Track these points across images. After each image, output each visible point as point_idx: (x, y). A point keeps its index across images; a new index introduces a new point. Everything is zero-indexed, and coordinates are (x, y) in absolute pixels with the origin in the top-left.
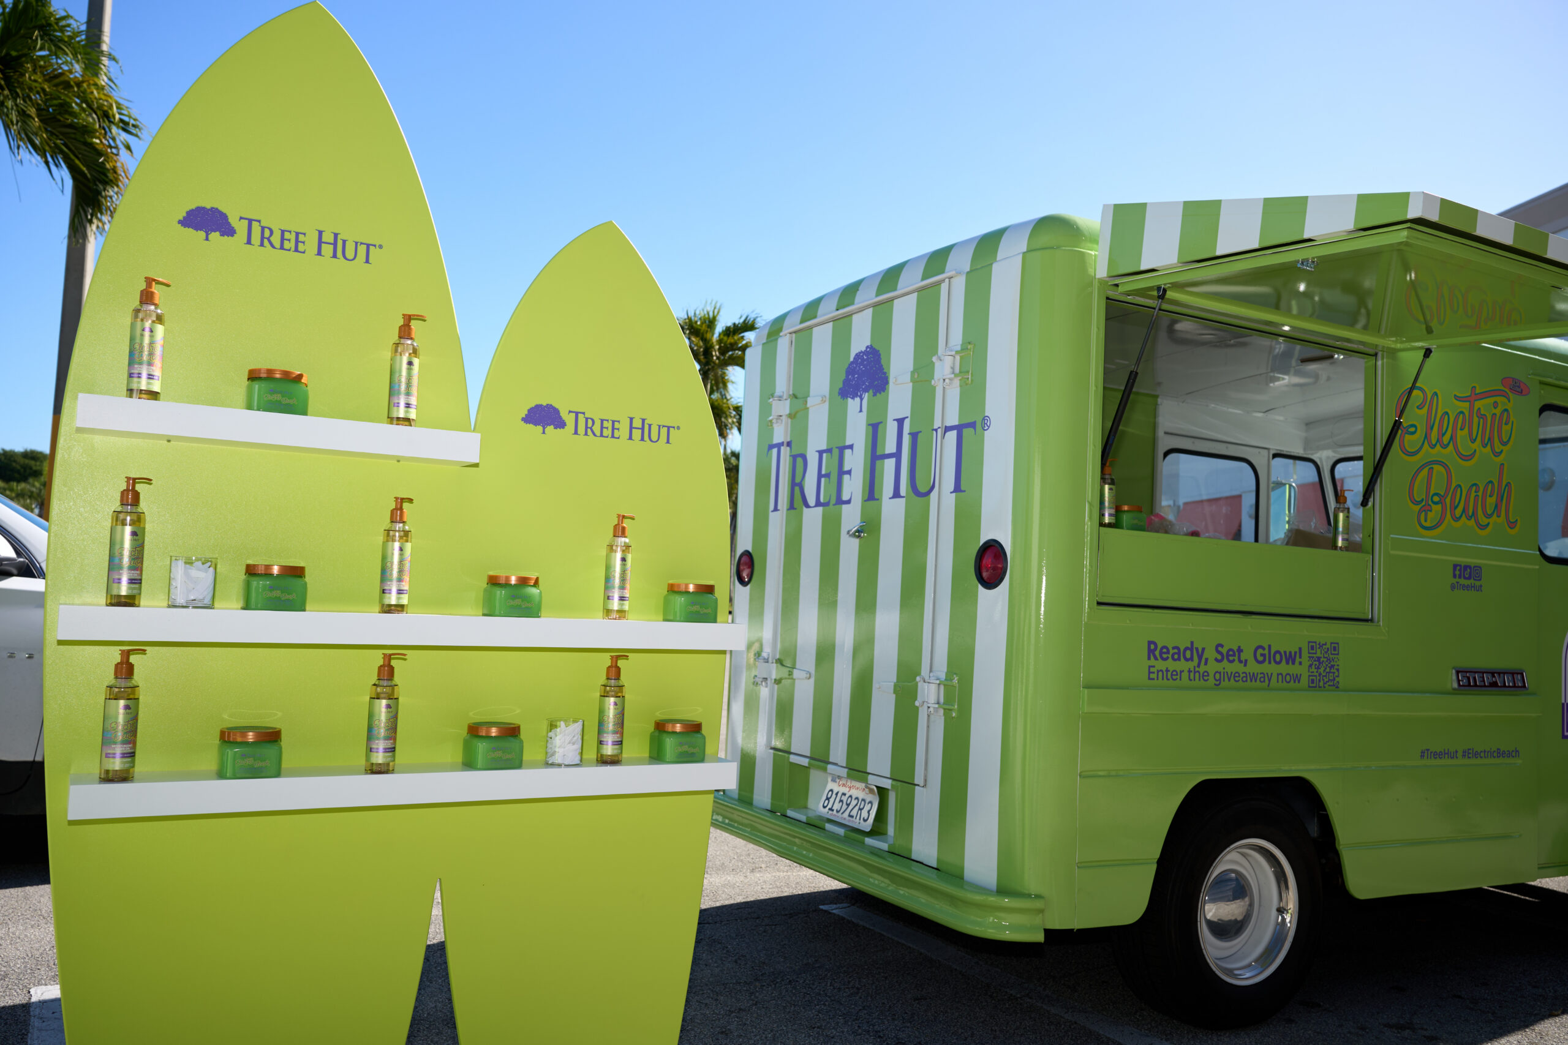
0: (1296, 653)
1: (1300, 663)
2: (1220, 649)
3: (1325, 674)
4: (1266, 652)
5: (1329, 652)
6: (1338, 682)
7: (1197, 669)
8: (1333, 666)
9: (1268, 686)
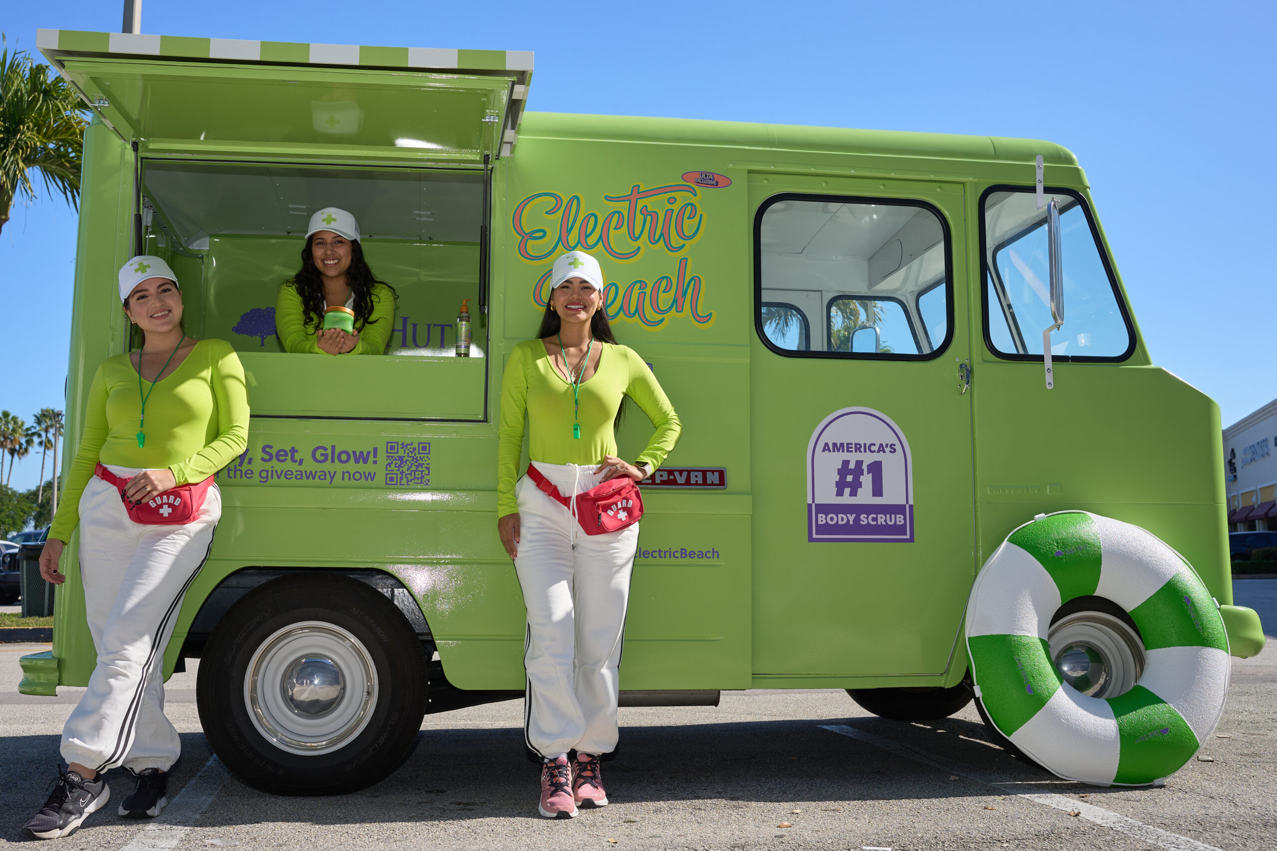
0: (369, 453)
1: (375, 462)
2: (268, 450)
3: (409, 472)
4: (329, 452)
5: (416, 452)
6: (429, 480)
7: (238, 468)
8: (421, 465)
9: (331, 483)
